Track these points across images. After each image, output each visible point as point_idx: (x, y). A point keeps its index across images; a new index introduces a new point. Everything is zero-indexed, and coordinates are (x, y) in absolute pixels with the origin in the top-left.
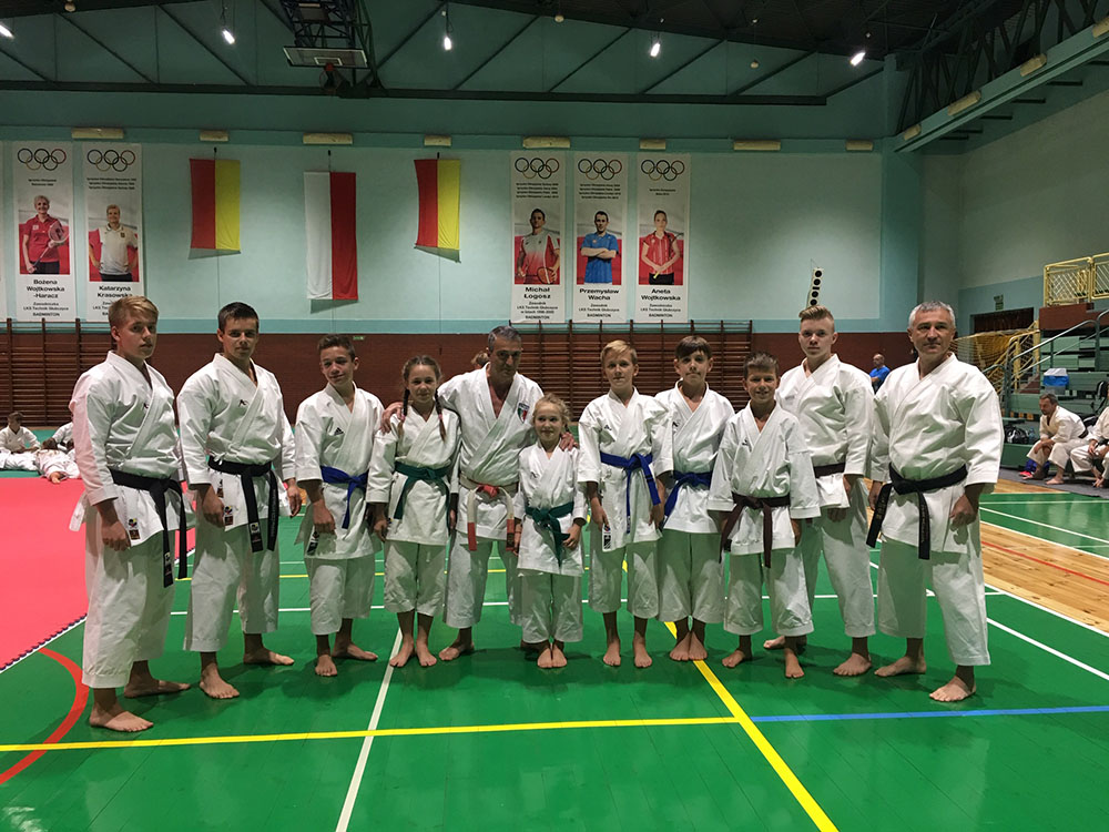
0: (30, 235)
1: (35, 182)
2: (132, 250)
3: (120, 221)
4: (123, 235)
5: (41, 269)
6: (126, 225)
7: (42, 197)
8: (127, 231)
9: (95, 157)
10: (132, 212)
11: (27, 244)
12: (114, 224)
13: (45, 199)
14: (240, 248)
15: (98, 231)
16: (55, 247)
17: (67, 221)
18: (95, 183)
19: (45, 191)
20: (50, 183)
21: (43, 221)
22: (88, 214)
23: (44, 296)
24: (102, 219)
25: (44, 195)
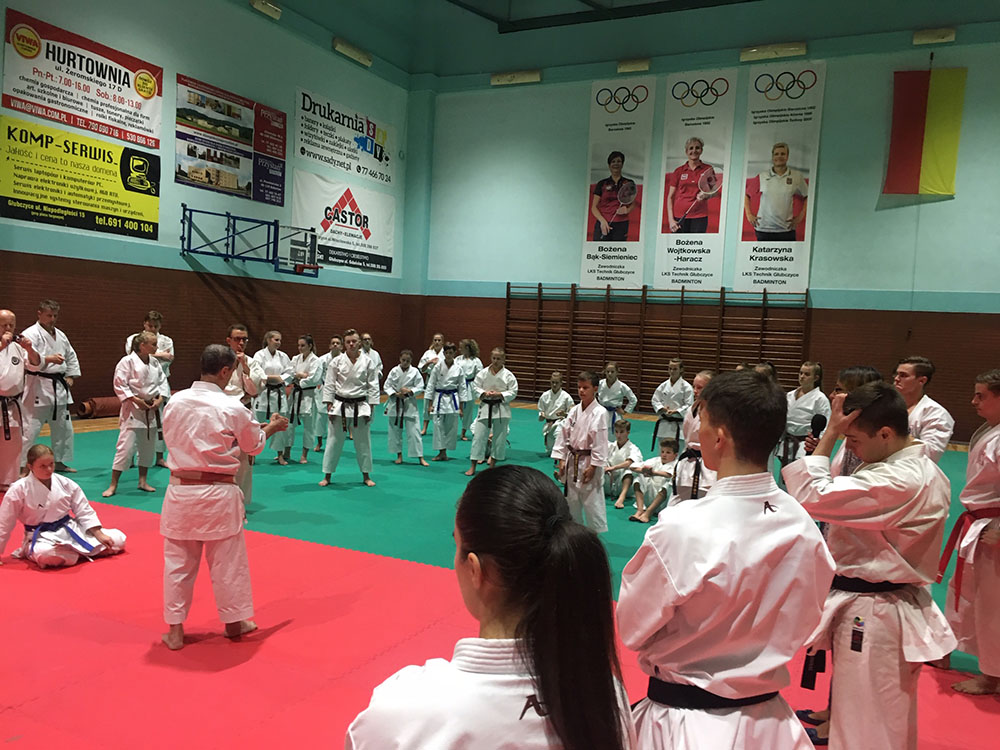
0: (677, 186)
1: (688, 122)
2: (799, 200)
3: (788, 163)
4: (789, 181)
5: (687, 226)
6: (795, 169)
7: (695, 139)
8: (796, 176)
9: (765, 82)
10: (805, 150)
11: (673, 197)
12: (780, 166)
13: (699, 141)
14: (955, 190)
15: (758, 176)
16: (705, 199)
17: (721, 167)
18: (761, 117)
19: (700, 132)
20: (707, 120)
21: (693, 168)
22: (748, 157)
23: (686, 259)
24: (765, 162)
25: (698, 137)
